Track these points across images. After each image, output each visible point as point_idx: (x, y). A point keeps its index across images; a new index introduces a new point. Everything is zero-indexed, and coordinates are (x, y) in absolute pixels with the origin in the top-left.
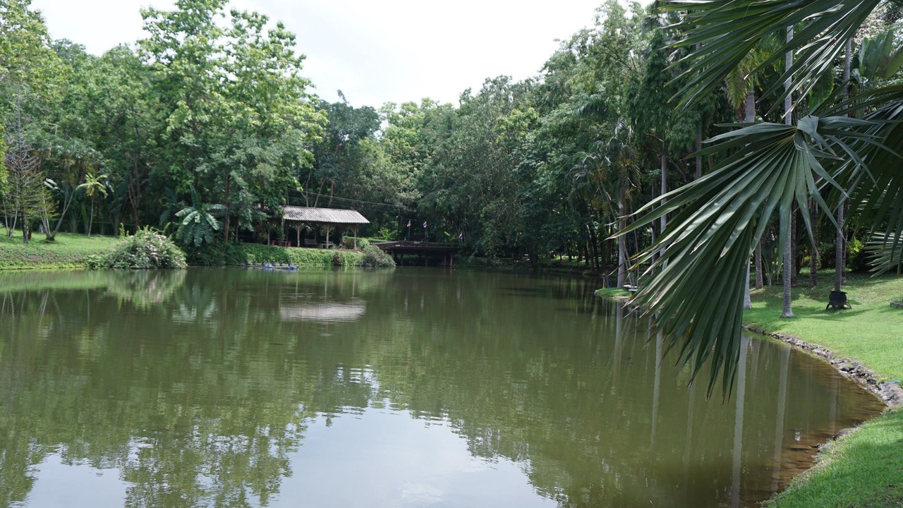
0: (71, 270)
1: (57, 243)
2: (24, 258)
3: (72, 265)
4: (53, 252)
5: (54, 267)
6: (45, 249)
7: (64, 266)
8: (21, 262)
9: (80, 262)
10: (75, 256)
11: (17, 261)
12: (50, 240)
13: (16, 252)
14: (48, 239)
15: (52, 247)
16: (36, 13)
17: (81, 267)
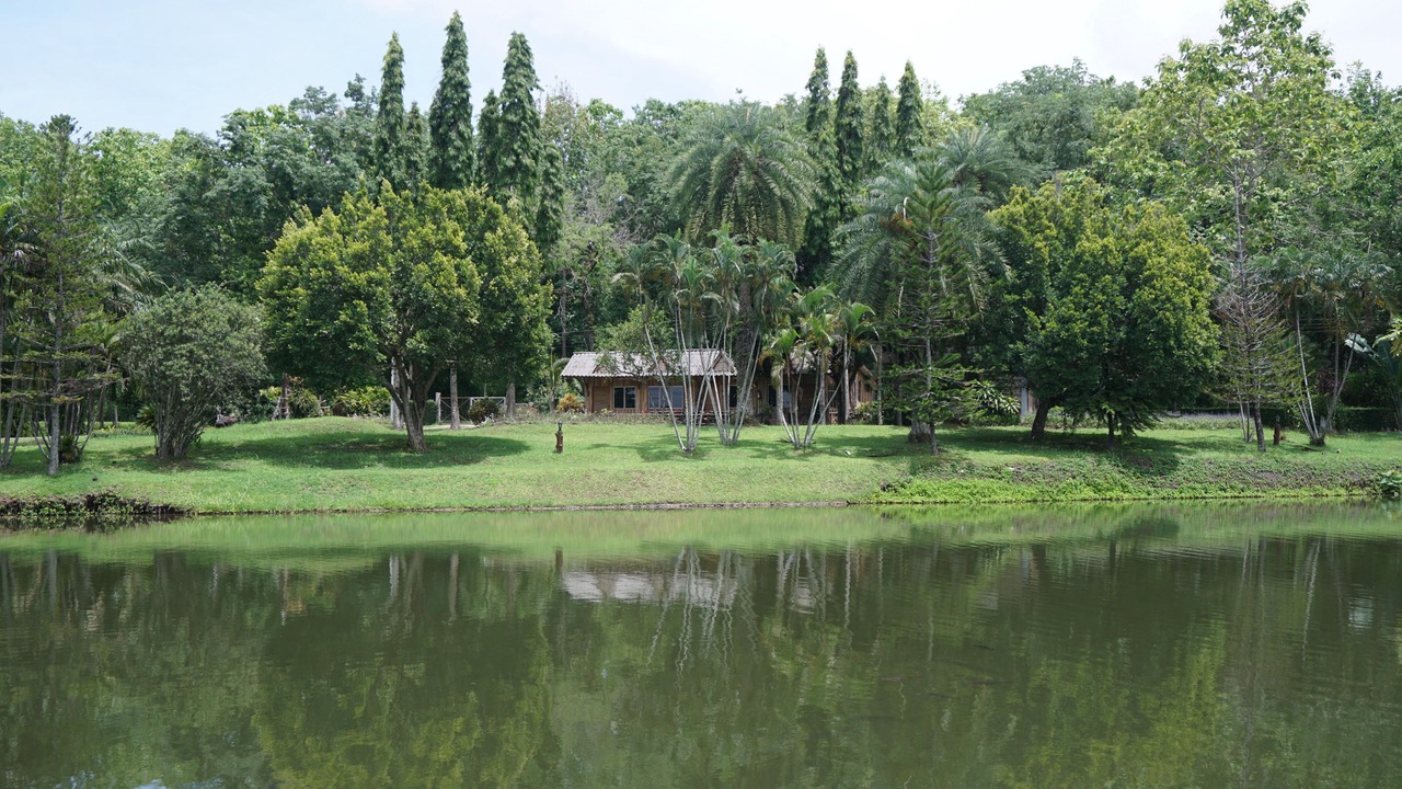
0: (1343, 499)
1: (1329, 449)
2: (1248, 478)
3: (1342, 491)
4: (1307, 466)
5: (1305, 495)
6: (1293, 461)
7: (1326, 492)
8: (1241, 486)
9: (1363, 485)
10: (1352, 473)
11: (1234, 483)
12: (1318, 444)
13: (1235, 467)
14: (1312, 443)
15: (1312, 458)
16: (1311, 41)
17: (1360, 494)
